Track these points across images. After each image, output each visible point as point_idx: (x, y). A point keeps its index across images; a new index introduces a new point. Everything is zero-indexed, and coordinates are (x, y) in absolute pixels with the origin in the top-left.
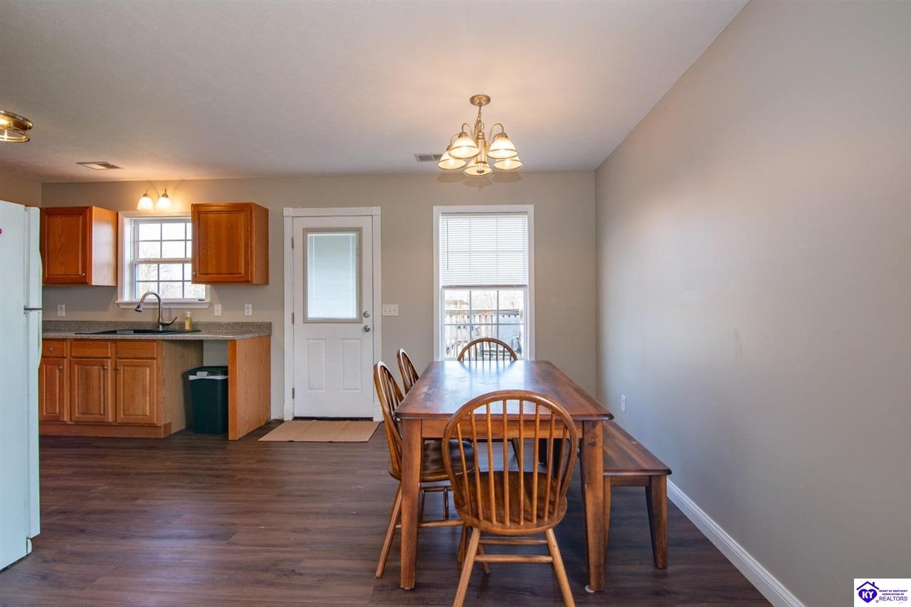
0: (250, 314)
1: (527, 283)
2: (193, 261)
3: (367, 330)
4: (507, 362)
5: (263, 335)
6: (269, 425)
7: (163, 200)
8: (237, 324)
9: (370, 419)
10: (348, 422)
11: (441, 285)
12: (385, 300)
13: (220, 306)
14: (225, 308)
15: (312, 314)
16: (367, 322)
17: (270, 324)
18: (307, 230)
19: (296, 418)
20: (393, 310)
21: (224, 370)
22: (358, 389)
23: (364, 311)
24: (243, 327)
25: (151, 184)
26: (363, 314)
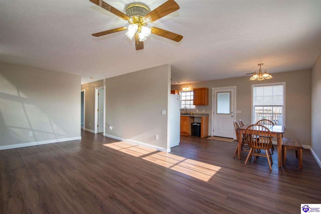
0: (204, 112)
1: (283, 105)
2: (193, 100)
3: (232, 116)
4: (271, 126)
5: (207, 116)
6: (208, 137)
7: (187, 88)
8: (201, 114)
9: (233, 139)
10: (227, 138)
11: (254, 105)
12: (237, 109)
13: (198, 110)
14: (199, 110)
15: (218, 112)
16: (232, 114)
17: (208, 114)
18: (217, 93)
19: (214, 136)
20: (240, 112)
21: (200, 124)
22: (229, 131)
23: (232, 112)
24: (203, 114)
25: (185, 85)
26: (231, 112)
